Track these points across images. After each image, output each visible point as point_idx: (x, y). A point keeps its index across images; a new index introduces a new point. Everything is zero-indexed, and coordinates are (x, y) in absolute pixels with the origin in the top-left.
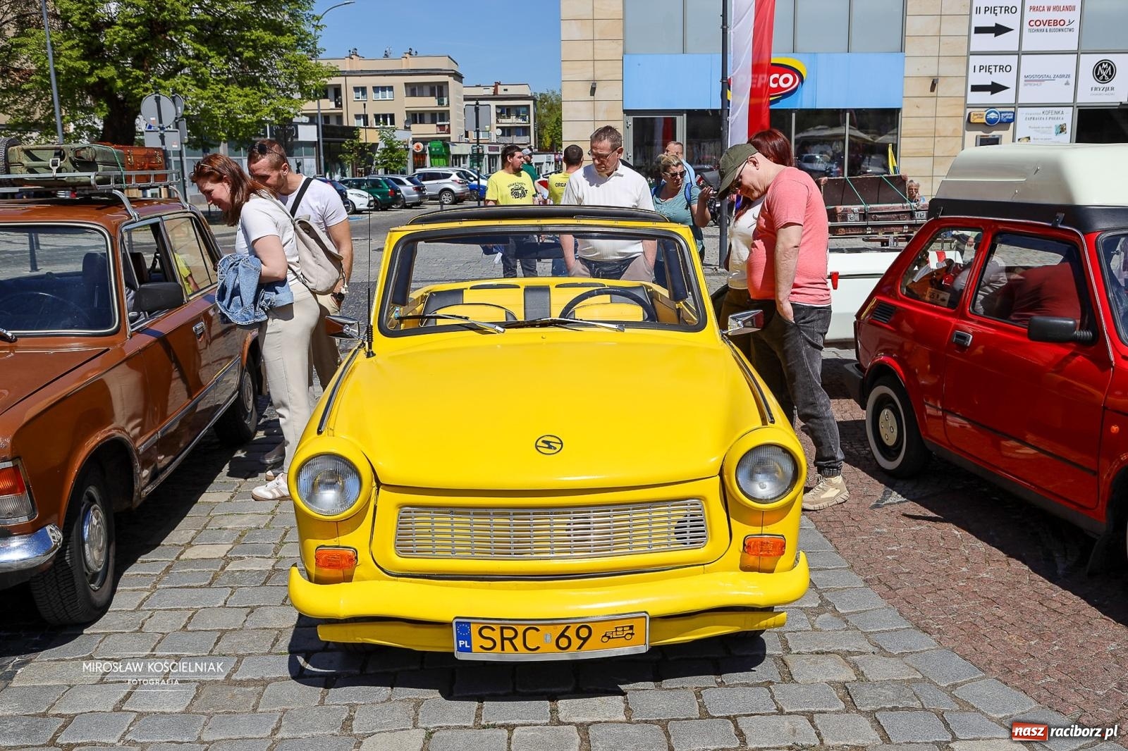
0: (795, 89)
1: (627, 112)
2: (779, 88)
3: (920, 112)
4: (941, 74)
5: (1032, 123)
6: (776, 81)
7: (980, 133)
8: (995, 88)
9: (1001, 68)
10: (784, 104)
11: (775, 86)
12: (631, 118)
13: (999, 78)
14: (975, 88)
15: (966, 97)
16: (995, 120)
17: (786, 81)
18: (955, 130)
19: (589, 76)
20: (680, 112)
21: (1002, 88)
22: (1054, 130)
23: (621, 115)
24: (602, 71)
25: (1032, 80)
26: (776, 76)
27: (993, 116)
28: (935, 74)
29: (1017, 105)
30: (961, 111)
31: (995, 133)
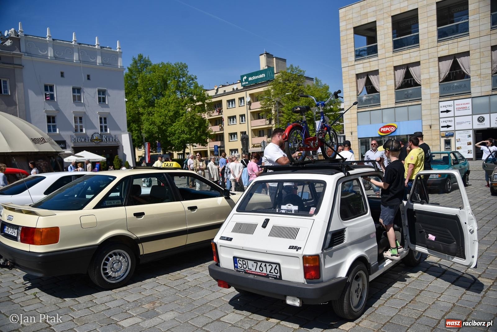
0: (395, 130)
1: (359, 138)
2: (391, 131)
3: (428, 134)
4: (432, 124)
5: (460, 135)
6: (390, 129)
7: (445, 138)
8: (448, 126)
9: (449, 121)
10: (393, 134)
11: (389, 130)
12: (360, 140)
13: (449, 124)
14: (442, 127)
15: (440, 129)
16: (448, 135)
17: (392, 129)
18: (437, 138)
19: (351, 131)
20: (370, 138)
21: (450, 126)
22: (467, 136)
23: (357, 139)
24: (353, 130)
25: (458, 123)
26: (390, 128)
27: (447, 134)
28: (430, 124)
29: (455, 131)
30: (439, 133)
31: (449, 138)
